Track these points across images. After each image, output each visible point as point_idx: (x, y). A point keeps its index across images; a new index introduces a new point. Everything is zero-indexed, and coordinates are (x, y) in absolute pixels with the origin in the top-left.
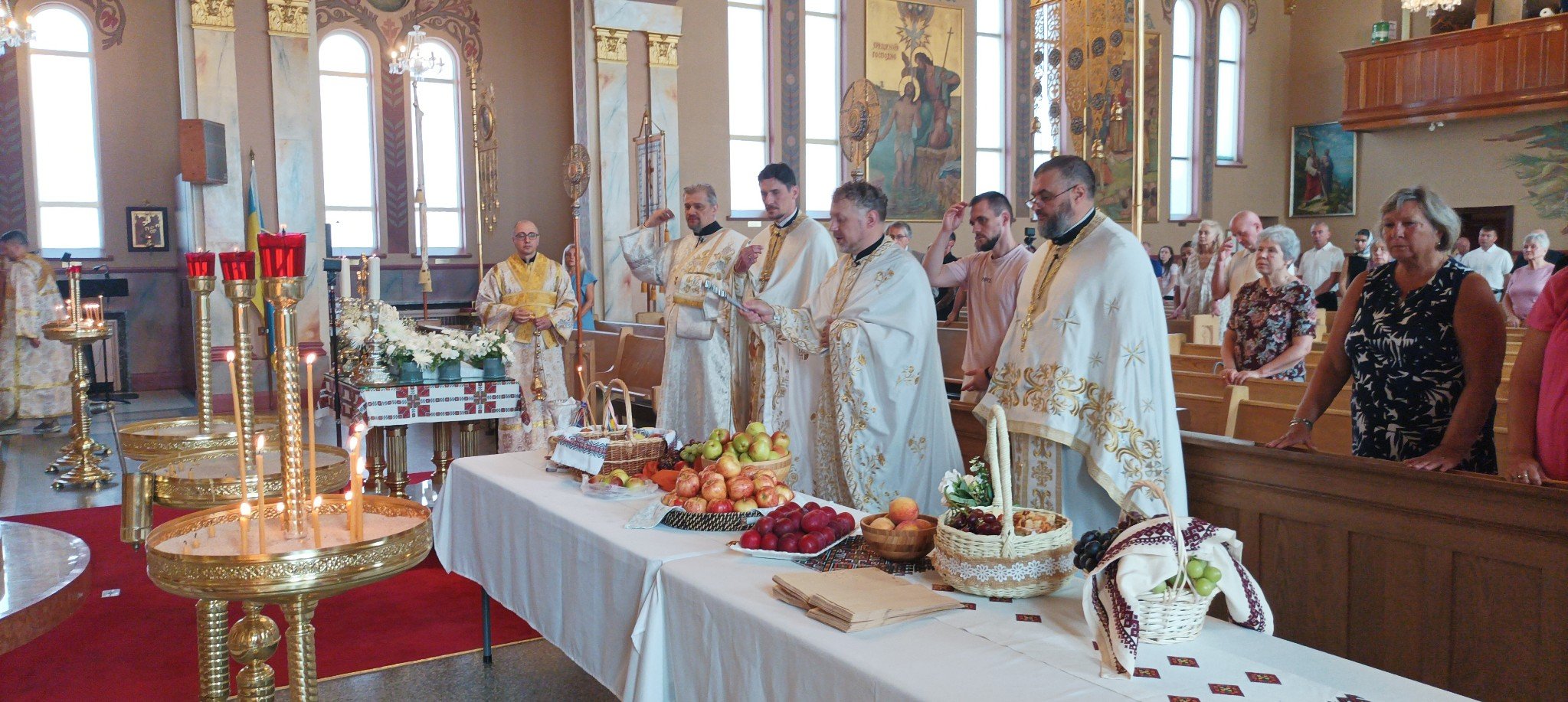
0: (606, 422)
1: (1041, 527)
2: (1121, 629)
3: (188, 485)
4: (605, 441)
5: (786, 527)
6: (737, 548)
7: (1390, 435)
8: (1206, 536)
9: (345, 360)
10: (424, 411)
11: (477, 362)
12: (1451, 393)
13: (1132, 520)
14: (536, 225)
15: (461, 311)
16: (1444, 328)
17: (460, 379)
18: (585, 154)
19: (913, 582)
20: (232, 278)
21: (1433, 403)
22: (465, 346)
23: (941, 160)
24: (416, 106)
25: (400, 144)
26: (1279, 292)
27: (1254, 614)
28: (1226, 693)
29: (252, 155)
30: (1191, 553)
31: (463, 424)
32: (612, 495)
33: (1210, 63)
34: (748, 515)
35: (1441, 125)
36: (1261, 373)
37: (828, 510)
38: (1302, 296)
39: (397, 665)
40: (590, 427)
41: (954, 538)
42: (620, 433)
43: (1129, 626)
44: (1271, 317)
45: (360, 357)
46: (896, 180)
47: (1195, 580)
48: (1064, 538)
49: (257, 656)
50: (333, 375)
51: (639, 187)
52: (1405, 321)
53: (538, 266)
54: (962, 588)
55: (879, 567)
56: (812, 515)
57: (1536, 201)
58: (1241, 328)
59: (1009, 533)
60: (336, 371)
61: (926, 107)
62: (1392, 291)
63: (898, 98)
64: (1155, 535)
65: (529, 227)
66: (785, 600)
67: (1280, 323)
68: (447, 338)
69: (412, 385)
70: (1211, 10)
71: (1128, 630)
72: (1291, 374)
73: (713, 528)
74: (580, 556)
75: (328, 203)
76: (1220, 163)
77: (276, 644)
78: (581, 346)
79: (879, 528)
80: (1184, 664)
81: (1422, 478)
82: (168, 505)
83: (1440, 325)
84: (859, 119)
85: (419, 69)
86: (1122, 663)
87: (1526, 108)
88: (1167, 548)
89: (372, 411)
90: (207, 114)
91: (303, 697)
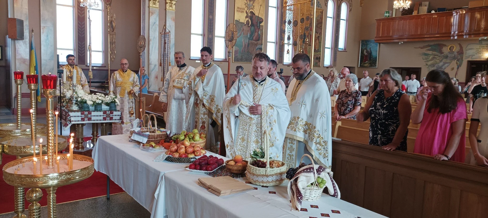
0: (149, 127)
1: (277, 166)
2: (297, 197)
3: (14, 148)
4: (148, 133)
5: (203, 163)
6: (188, 169)
7: (379, 138)
8: (323, 171)
9: (64, 102)
10: (90, 119)
11: (107, 104)
12: (396, 127)
13: (303, 165)
14: (127, 60)
15: (102, 84)
16: (395, 109)
17: (102, 110)
18: (145, 39)
19: (240, 180)
20: (30, 83)
21: (391, 130)
22: (104, 99)
23: (256, 45)
24: (89, 18)
25: (83, 30)
26: (352, 93)
27: (335, 193)
28: (325, 216)
29: (33, 31)
30: (318, 176)
31: (102, 124)
32: (150, 150)
33: (338, 20)
34: (192, 158)
35: (402, 43)
36: (346, 117)
37: (216, 158)
38: (358, 94)
39: (79, 200)
40: (143, 128)
41: (252, 168)
42: (153, 130)
43: (300, 197)
44: (349, 100)
45: (69, 101)
46: (243, 50)
47: (319, 183)
48: (284, 169)
49: (35, 200)
50: (59, 106)
51: (161, 48)
52: (385, 106)
53: (128, 73)
54: (254, 183)
55: (230, 176)
56: (211, 160)
57: (427, 66)
58: (340, 103)
59: (268, 168)
60: (61, 105)
61: (253, 28)
62: (383, 97)
63: (244, 25)
64: (308, 170)
65: (125, 61)
66: (201, 186)
67: (351, 102)
68: (98, 96)
69: (86, 111)
70: (339, 4)
71: (299, 198)
72: (354, 117)
73: (181, 162)
74: (139, 169)
75: (58, 47)
76: (339, 50)
77: (41, 197)
78: (141, 99)
79: (231, 164)
80: (314, 207)
81: (386, 152)
82: (7, 154)
83: (394, 107)
84: (231, 35)
85: (90, 6)
86: (297, 207)
87: (426, 39)
88: (312, 174)
89: (72, 119)
90: (17, 16)
91: (52, 216)
